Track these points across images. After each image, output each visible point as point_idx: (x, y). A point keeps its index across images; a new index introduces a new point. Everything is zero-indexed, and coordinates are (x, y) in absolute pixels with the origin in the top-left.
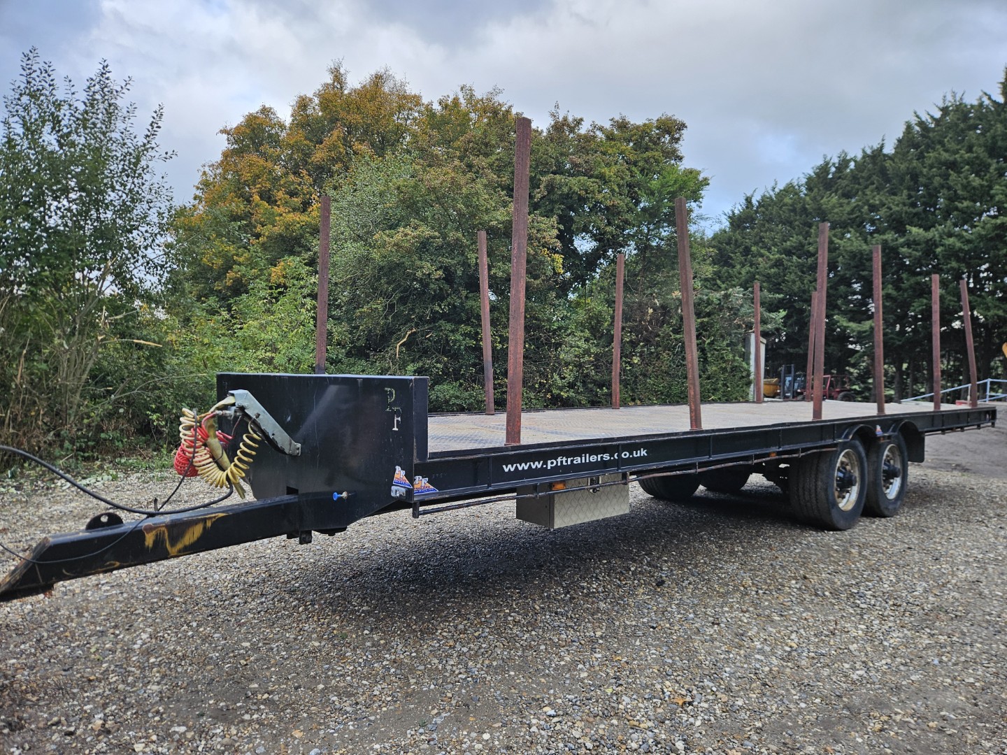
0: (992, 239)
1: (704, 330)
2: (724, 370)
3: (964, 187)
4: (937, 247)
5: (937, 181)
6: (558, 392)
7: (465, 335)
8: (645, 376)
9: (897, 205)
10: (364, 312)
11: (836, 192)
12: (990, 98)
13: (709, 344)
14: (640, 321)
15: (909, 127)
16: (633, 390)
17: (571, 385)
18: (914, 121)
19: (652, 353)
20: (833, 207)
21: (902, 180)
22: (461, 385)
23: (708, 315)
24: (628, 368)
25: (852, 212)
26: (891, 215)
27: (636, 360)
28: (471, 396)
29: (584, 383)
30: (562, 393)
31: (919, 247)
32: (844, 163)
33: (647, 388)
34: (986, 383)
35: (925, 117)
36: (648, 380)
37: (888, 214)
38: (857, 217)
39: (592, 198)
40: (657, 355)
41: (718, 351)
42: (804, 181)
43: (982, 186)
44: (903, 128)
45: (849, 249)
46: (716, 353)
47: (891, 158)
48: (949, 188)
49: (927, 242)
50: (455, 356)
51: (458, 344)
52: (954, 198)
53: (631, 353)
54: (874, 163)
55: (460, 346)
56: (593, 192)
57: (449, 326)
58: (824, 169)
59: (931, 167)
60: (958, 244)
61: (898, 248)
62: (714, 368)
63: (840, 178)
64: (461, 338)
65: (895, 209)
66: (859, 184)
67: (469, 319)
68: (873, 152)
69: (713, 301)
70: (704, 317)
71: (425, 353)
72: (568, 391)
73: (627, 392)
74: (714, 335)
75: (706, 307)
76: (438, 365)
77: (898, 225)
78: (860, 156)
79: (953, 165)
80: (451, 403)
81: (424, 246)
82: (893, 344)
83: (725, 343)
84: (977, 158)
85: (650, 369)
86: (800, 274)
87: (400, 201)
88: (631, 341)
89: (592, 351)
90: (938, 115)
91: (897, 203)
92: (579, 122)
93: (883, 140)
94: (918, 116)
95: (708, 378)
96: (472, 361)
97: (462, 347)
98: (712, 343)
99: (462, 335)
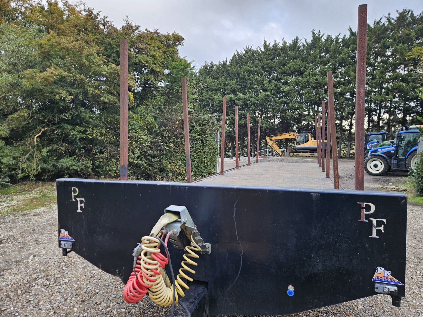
0: (264, 100)
1: (202, 132)
2: (210, 149)
3: (255, 80)
4: (248, 101)
5: (246, 77)
6: (132, 160)
7: (79, 132)
8: (175, 152)
9: (234, 84)
10: (15, 117)
11: (211, 76)
12: (260, 49)
13: (205, 138)
14: (172, 127)
15: (235, 55)
16: (170, 159)
17: (138, 157)
18: (236, 53)
19: (179, 142)
20: (211, 83)
21: (234, 75)
22: (75, 158)
23: (204, 125)
24: (167, 148)
25: (218, 85)
26: (232, 88)
27: (171, 145)
28: (82, 164)
29: (144, 156)
30: (134, 161)
31: (242, 101)
32: (212, 65)
33: (177, 158)
34: (267, 150)
35: (240, 53)
36: (177, 154)
37: (231, 87)
38: (219, 87)
39: (150, 66)
40: (181, 143)
41: (209, 141)
42: (198, 71)
43: (261, 80)
44: (233, 56)
45: (218, 99)
46: (208, 142)
47: (229, 66)
48: (251, 80)
49: (245, 99)
50: (71, 142)
51: (74, 137)
52: (252, 84)
53: (168, 141)
54: (224, 68)
55: (76, 138)
56: (150, 63)
57: (69, 127)
58: (206, 67)
59: (244, 72)
60: (254, 101)
61: (235, 100)
62: (207, 149)
63: (211, 71)
64: (77, 133)
65: (233, 86)
66: (219, 75)
67: (81, 123)
68: (224, 63)
69: (206, 119)
70: (202, 126)
71: (51, 141)
72: (137, 160)
73: (167, 160)
74: (207, 134)
75: (203, 122)
76: (62, 148)
77: (234, 92)
78: (218, 64)
79: (251, 72)
80: (70, 169)
81: (61, 81)
82: (233, 136)
83: (211, 137)
84: (259, 70)
85: (179, 149)
86: (200, 108)
87: (42, 52)
88: (168, 136)
89: (149, 141)
90: (244, 52)
91: (233, 84)
92: (138, 27)
93: (227, 59)
94: (238, 52)
95: (204, 153)
96: (82, 146)
97: (78, 138)
98: (206, 137)
99: (77, 131)
